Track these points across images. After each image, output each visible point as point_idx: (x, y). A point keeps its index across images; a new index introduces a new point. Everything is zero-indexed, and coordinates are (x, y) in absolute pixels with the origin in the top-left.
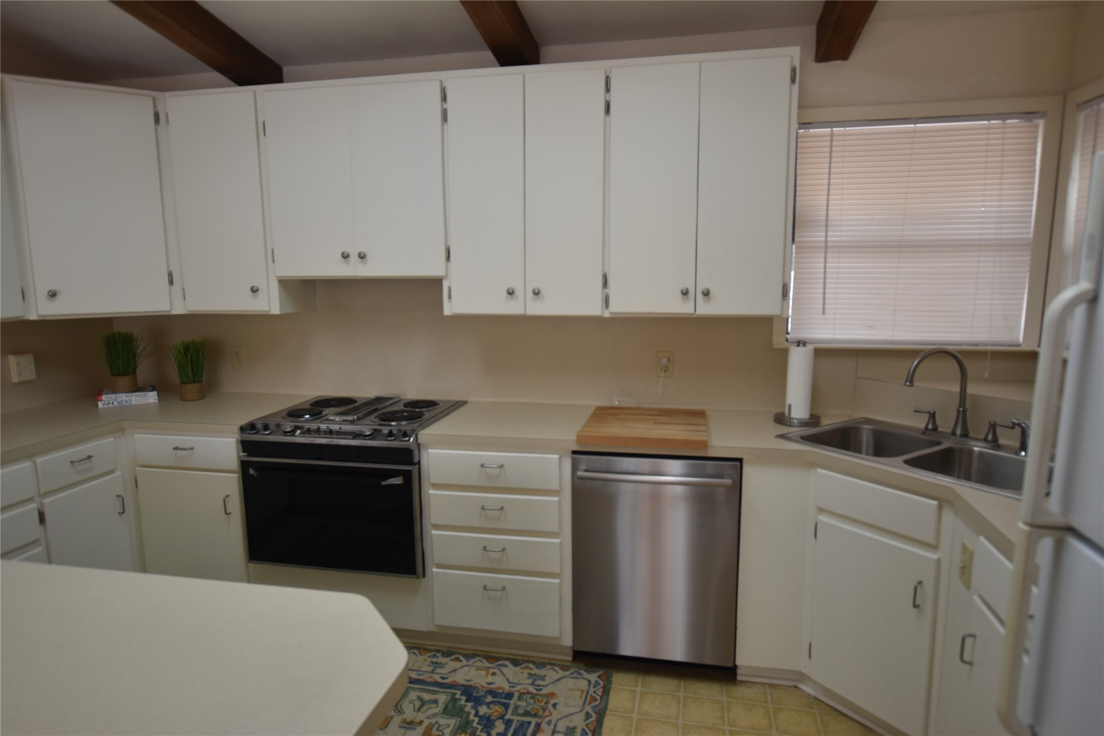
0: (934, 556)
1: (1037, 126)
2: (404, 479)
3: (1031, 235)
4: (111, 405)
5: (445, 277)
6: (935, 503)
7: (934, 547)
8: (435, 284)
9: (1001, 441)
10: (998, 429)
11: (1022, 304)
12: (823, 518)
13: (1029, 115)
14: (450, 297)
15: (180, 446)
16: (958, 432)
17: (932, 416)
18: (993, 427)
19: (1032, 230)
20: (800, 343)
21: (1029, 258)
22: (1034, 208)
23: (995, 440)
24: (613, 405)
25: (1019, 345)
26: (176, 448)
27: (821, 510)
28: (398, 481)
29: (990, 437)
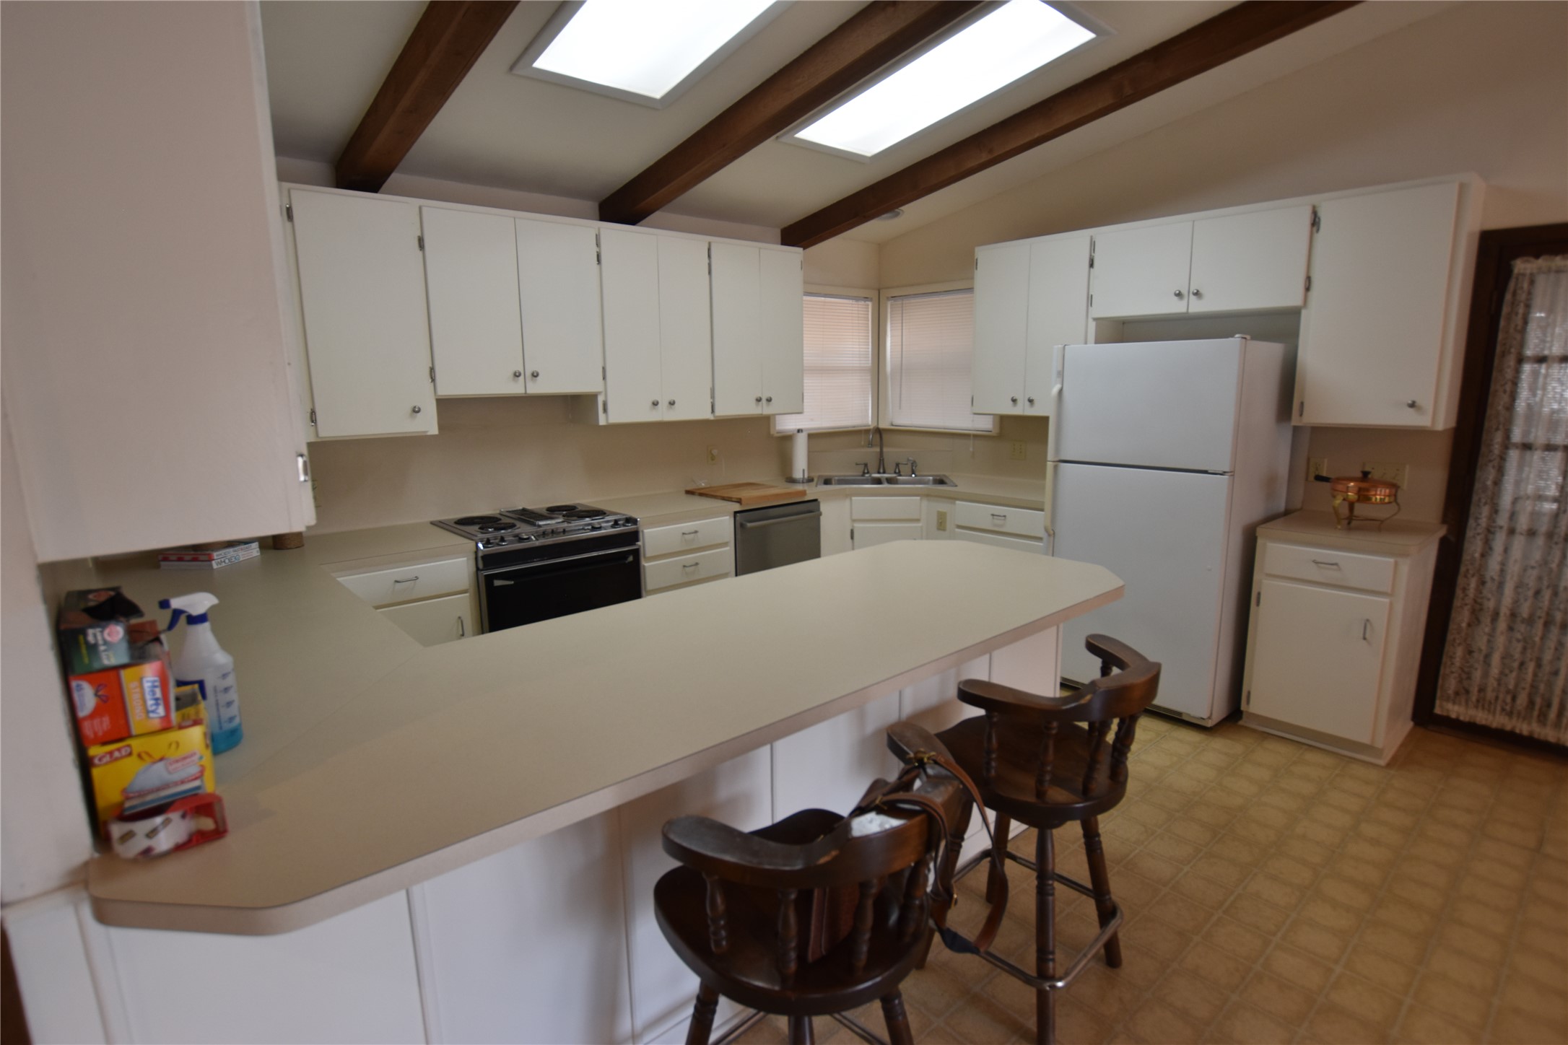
0: (920, 525)
1: (868, 305)
2: (634, 558)
3: (870, 365)
4: (223, 564)
5: (600, 393)
6: (918, 498)
7: (918, 520)
8: (592, 398)
9: (901, 473)
10: (900, 466)
11: (868, 403)
12: (857, 525)
13: (866, 299)
14: (605, 410)
15: (398, 579)
16: (881, 471)
17: (866, 465)
18: (897, 465)
19: (870, 362)
20: (799, 431)
21: (869, 378)
22: (870, 350)
23: (899, 472)
24: (700, 487)
25: (869, 426)
26: (397, 582)
27: (854, 521)
28: (631, 559)
29: (897, 471)
